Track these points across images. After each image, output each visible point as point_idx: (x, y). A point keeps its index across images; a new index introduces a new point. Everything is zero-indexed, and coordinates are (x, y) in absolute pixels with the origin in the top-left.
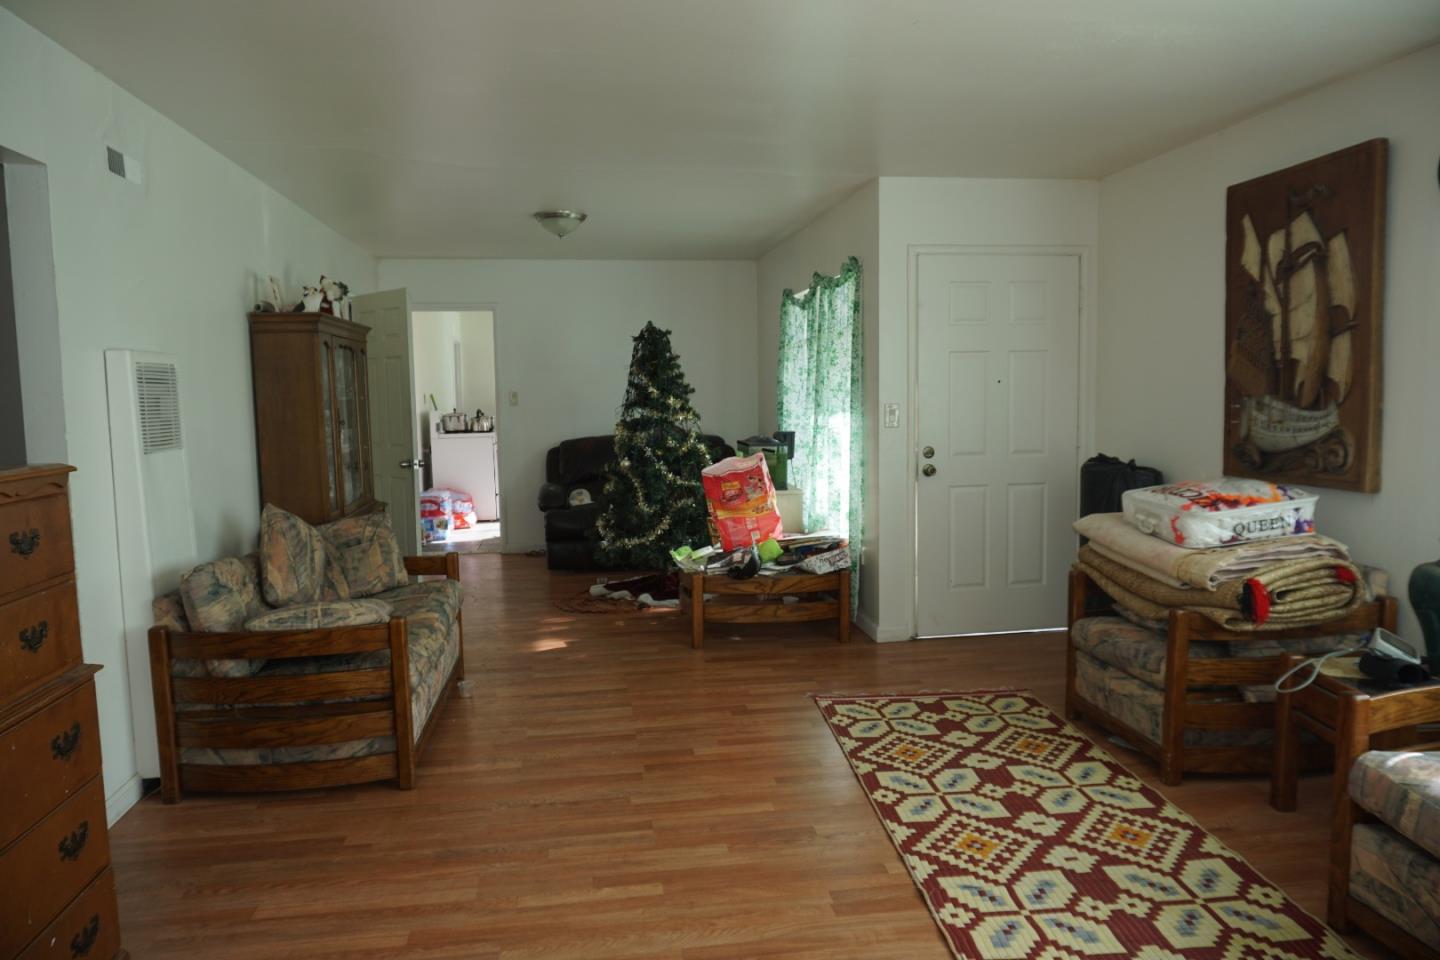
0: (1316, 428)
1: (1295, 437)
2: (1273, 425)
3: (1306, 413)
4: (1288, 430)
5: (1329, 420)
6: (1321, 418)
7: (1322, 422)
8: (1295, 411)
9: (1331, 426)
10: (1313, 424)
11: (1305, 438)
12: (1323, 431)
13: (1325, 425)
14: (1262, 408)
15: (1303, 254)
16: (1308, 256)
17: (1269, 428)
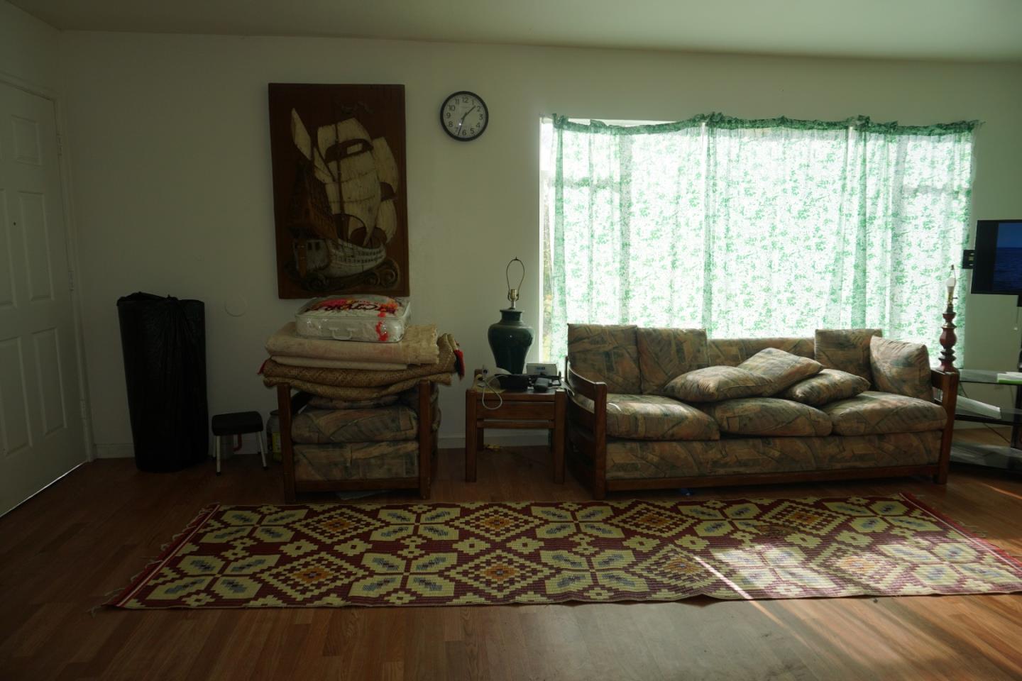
0: (376, 259)
1: (363, 266)
2: (347, 258)
3: (367, 250)
4: (359, 261)
5: (381, 255)
6: (377, 253)
7: (379, 255)
8: (360, 249)
9: (383, 257)
10: (374, 257)
11: (368, 266)
12: (380, 261)
13: (380, 257)
14: (337, 247)
15: (350, 146)
16: (357, 148)
17: (345, 260)
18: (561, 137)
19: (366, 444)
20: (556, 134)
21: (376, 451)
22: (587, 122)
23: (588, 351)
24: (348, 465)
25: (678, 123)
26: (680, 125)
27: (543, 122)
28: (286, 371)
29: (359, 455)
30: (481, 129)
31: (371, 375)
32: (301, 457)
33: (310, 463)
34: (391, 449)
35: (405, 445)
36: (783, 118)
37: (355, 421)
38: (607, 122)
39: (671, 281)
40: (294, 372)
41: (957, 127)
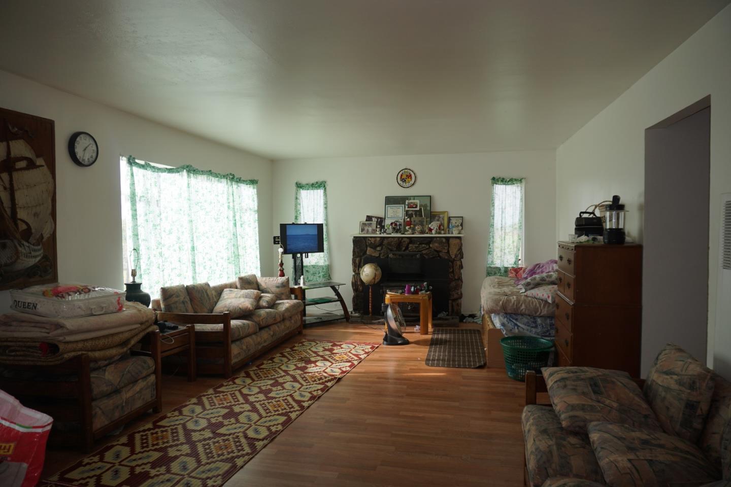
0: (41, 255)
3: (36, 248)
8: (32, 246)
10: (40, 253)
14: (21, 245)
15: (17, 161)
16: (23, 164)
17: (27, 257)
18: (132, 170)
19: (131, 385)
20: (129, 168)
21: (137, 388)
22: (142, 162)
23: (177, 302)
24: (124, 404)
25: (178, 168)
26: (179, 170)
27: (122, 160)
28: (75, 345)
29: (129, 394)
30: (93, 160)
31: (121, 336)
32: (98, 410)
33: (103, 412)
34: (145, 383)
35: (150, 378)
36: (210, 171)
37: (127, 370)
38: (152, 164)
39: (180, 258)
40: (80, 345)
41: (253, 182)
